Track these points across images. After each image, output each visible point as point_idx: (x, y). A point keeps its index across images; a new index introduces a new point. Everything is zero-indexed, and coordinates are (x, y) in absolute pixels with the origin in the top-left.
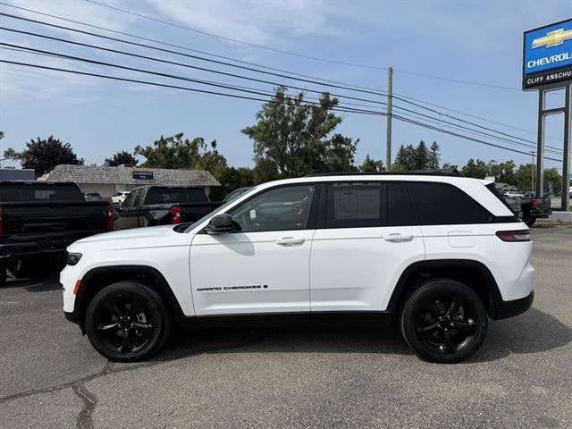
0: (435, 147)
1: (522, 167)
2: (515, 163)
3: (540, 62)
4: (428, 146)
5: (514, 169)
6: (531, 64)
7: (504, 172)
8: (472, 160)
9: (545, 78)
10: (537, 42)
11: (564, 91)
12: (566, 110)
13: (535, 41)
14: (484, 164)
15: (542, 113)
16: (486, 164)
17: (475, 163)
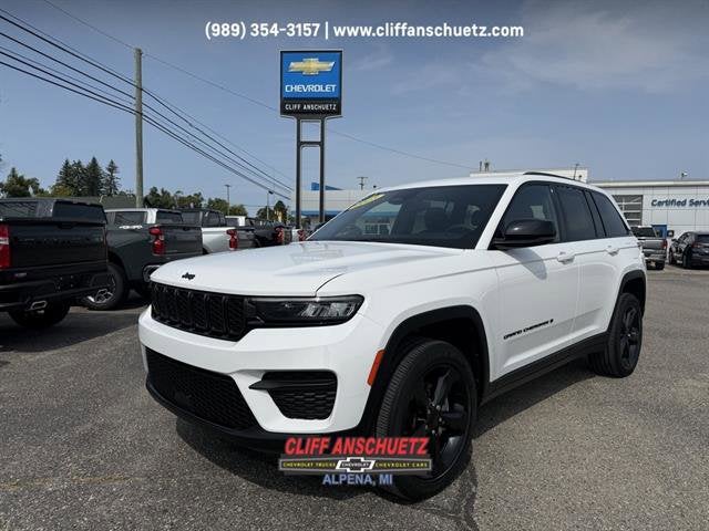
0: (112, 168)
1: (210, 202)
2: (203, 195)
3: (297, 88)
4: (103, 166)
5: (203, 203)
6: (289, 88)
7: (192, 205)
8: (155, 189)
9: (302, 107)
10: (295, 66)
11: (320, 124)
12: (321, 144)
13: (292, 64)
14: (169, 194)
15: (300, 144)
16: (172, 195)
17: (159, 192)
